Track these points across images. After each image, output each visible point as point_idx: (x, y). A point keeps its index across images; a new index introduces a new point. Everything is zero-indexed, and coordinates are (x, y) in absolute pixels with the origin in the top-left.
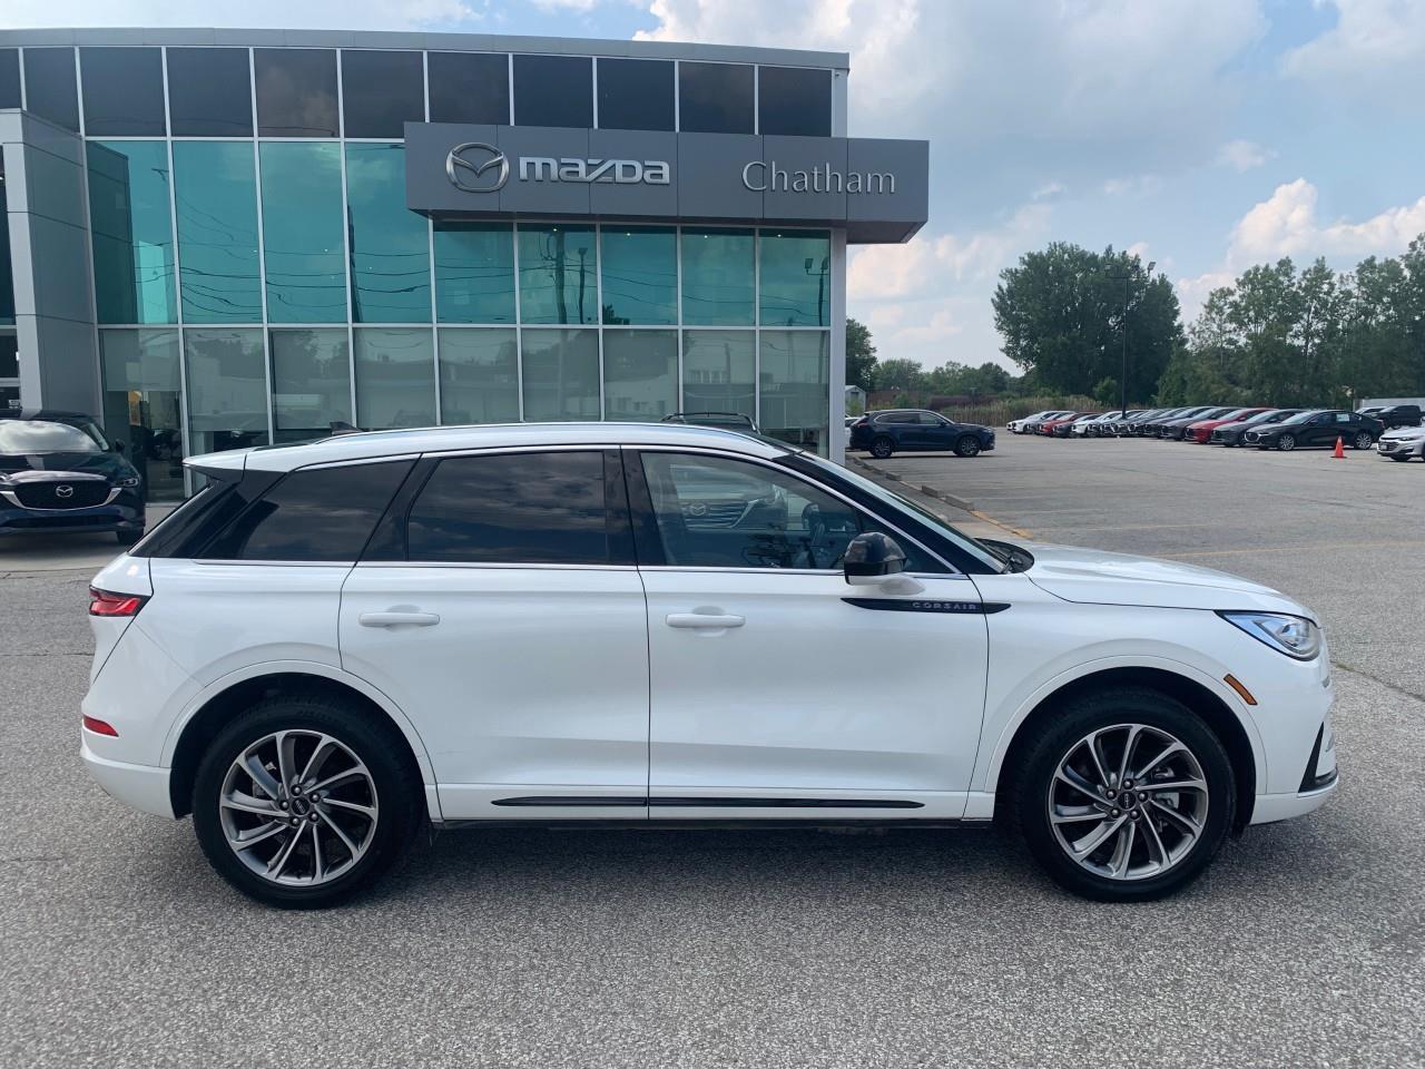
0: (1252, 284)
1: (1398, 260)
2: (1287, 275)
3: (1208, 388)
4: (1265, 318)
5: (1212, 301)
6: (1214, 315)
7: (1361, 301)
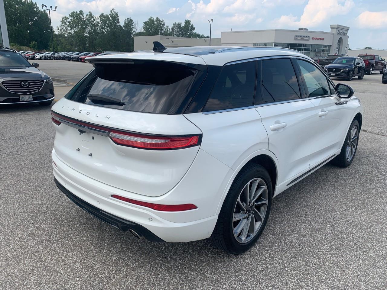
0: (74, 16)
1: (108, 15)
2: (82, 15)
3: (65, 46)
4: (78, 27)
5: (62, 20)
6: (64, 25)
7: (101, 25)
